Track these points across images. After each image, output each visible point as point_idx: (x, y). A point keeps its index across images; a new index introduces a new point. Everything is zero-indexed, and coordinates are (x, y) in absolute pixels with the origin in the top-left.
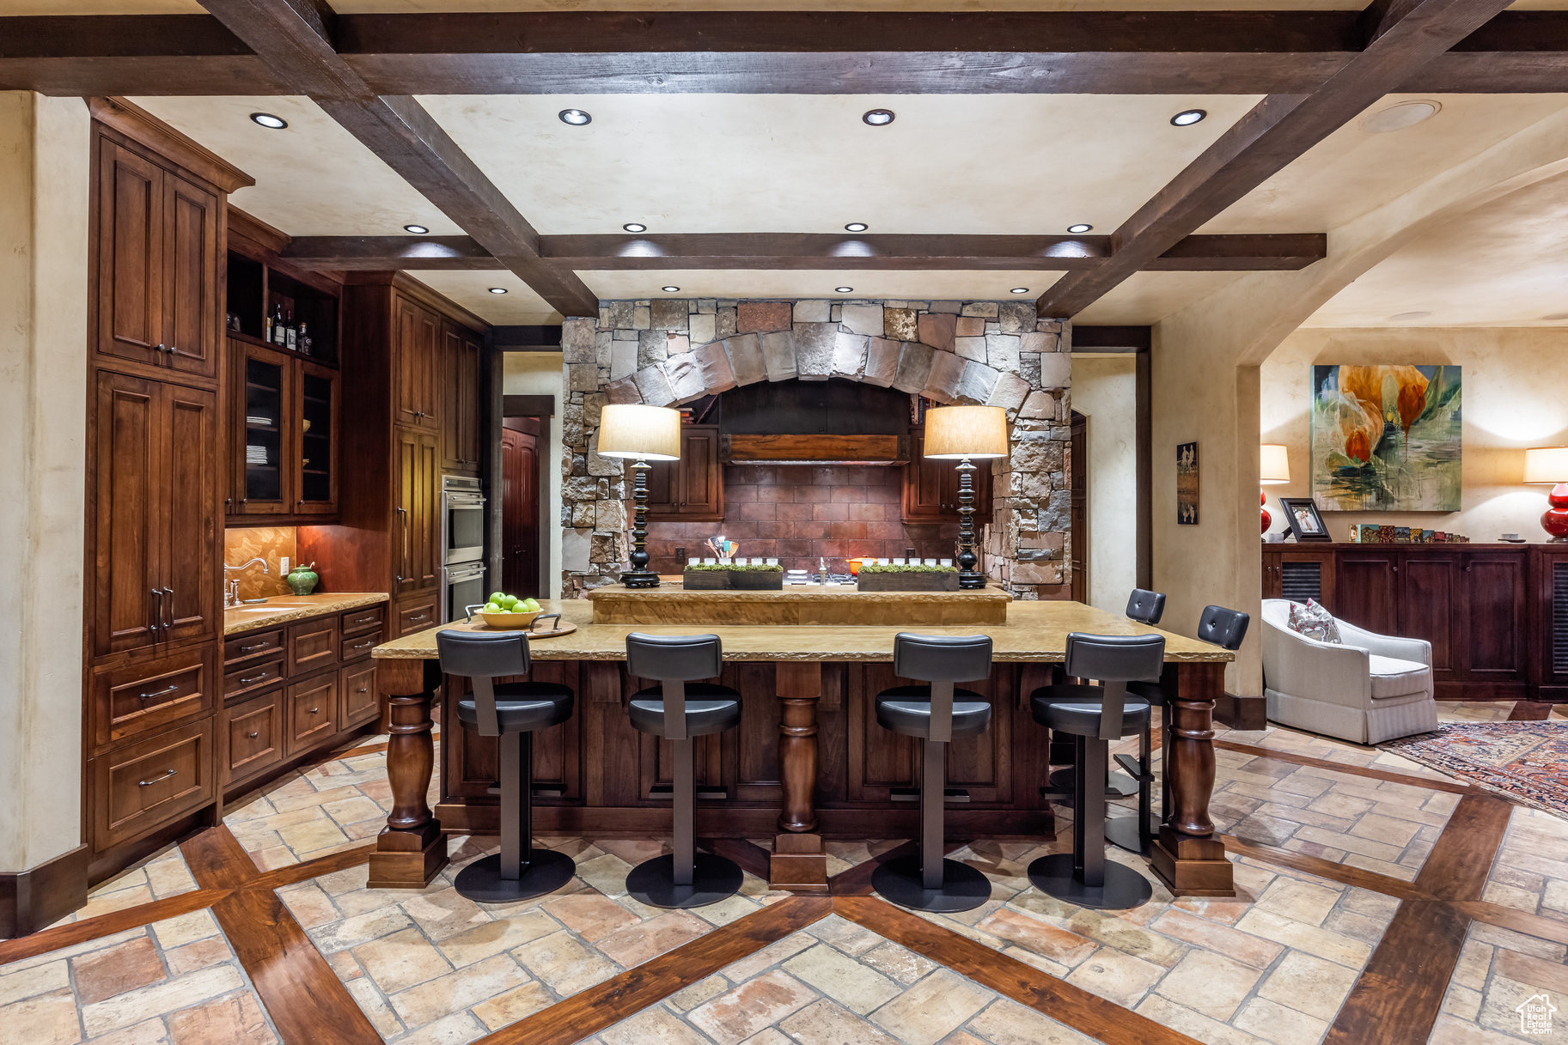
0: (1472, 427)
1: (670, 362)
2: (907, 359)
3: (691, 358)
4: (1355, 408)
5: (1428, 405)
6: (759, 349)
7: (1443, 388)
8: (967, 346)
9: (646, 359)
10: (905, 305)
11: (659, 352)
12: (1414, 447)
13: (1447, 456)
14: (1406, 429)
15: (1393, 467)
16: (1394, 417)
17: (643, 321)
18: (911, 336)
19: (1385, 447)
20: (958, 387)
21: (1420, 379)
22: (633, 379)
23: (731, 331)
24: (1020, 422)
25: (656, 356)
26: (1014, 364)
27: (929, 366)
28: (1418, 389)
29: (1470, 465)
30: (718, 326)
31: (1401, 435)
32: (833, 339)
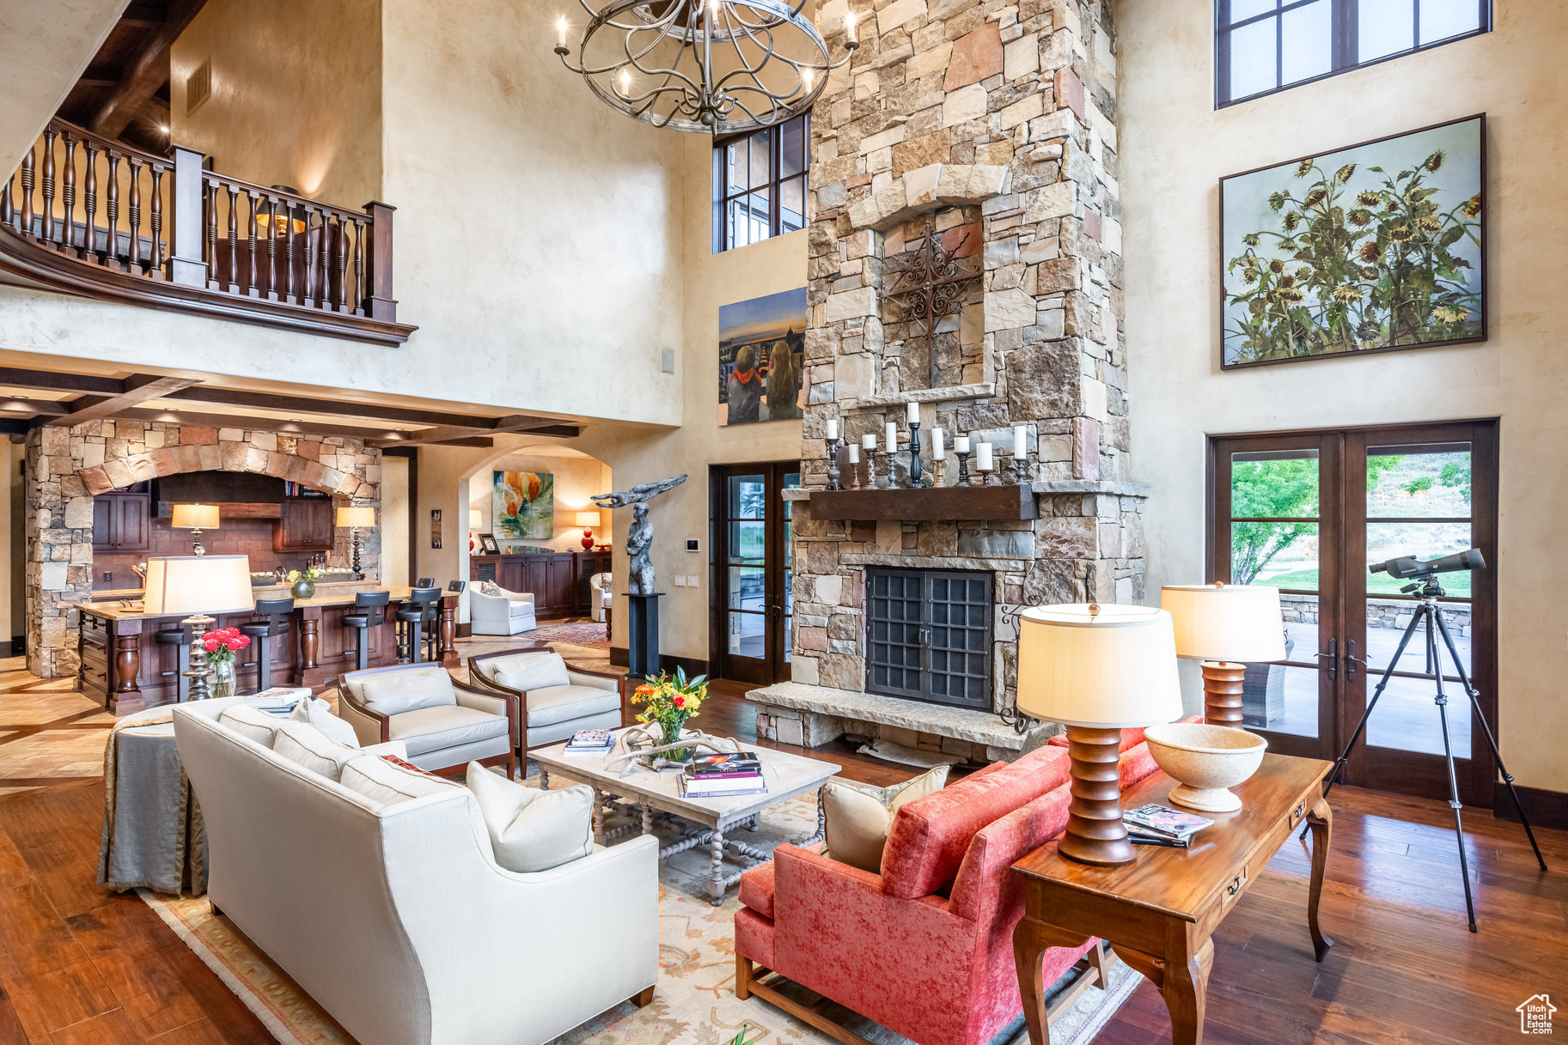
0: (558, 501)
1: (131, 458)
2: (292, 465)
3: (147, 457)
4: (511, 491)
5: (540, 491)
6: (196, 454)
7: (546, 484)
8: (324, 459)
9: (110, 455)
10: (290, 435)
11: (122, 451)
12: (535, 510)
13: (547, 514)
14: (532, 501)
15: (527, 519)
16: (528, 498)
17: (109, 432)
18: (294, 452)
19: (523, 510)
20: (321, 481)
21: (538, 479)
22: (102, 468)
23: (176, 442)
24: (355, 499)
25: (119, 454)
26: (352, 470)
27: (305, 469)
28: (536, 483)
29: (557, 517)
30: (166, 439)
31: (530, 504)
32: (246, 452)
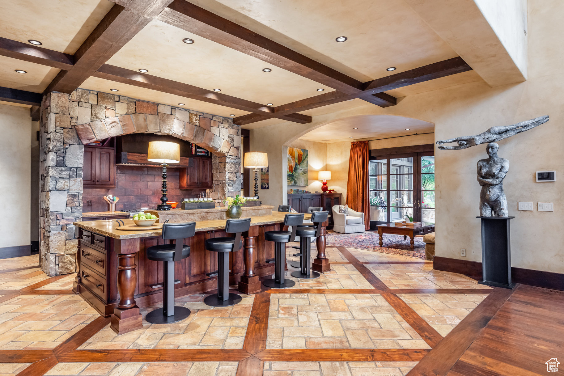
0: (310, 166)
1: (107, 120)
2: (197, 132)
3: (116, 119)
4: (290, 159)
5: (303, 159)
6: (145, 120)
7: (305, 155)
8: (214, 130)
9: (94, 117)
10: (196, 113)
11: (101, 115)
12: (301, 169)
13: (305, 172)
14: (299, 165)
15: (297, 174)
16: (297, 161)
17: (94, 100)
18: (198, 124)
19: (296, 169)
20: (212, 143)
21: (301, 152)
22: (89, 125)
23: (133, 111)
24: (228, 156)
25: (100, 116)
26: (227, 138)
27: (203, 135)
28: (301, 155)
29: (310, 175)
30: (128, 109)
31: (298, 166)
32: (173, 121)
